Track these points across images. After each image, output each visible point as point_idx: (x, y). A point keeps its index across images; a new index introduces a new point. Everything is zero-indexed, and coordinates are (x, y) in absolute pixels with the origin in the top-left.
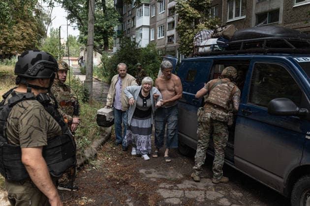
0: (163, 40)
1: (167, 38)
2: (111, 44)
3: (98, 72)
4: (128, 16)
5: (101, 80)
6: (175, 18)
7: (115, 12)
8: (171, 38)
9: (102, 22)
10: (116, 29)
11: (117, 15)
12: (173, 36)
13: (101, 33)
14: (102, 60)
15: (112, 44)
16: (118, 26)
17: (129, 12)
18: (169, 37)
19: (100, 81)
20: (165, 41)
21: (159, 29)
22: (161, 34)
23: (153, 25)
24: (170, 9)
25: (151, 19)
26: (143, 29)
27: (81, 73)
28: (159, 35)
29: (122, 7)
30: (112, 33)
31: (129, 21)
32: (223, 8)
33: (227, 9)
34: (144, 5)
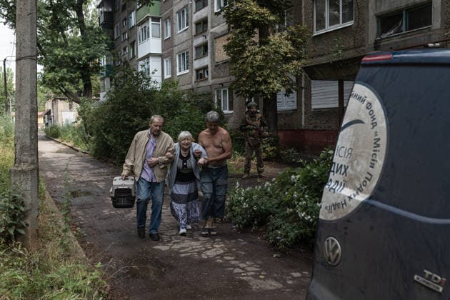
0: (187, 77)
1: (194, 72)
2: (96, 89)
3: (74, 135)
4: (124, 41)
5: (79, 149)
6: (208, 38)
7: (100, 33)
8: (201, 72)
9: (79, 49)
10: (103, 62)
11: (105, 38)
12: (205, 68)
13: (79, 68)
14: (81, 113)
15: (98, 89)
16: (107, 56)
17: (124, 34)
18: (197, 71)
19: (78, 151)
20: (191, 78)
21: (180, 59)
22: (182, 66)
23: (168, 53)
24: (198, 24)
25: (164, 42)
26: (151, 59)
27: (45, 136)
28: (180, 68)
29: (113, 28)
30: (97, 69)
31: (125, 49)
32: (303, 11)
33: (313, 13)
34: (150, 20)
